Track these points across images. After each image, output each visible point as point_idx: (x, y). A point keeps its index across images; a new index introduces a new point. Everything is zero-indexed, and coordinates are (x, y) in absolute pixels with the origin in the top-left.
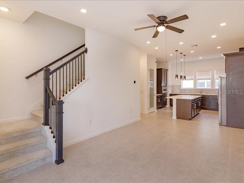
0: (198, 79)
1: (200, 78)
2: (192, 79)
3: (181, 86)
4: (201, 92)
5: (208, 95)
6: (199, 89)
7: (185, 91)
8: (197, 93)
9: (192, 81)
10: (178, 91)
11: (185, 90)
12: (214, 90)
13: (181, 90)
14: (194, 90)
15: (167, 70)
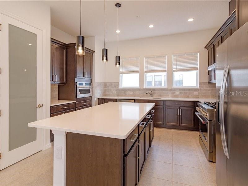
0: (147, 72)
1: (149, 69)
2: (137, 72)
3: (119, 84)
4: (151, 95)
5: (164, 101)
6: (147, 89)
7: (124, 92)
8: (144, 96)
9: (137, 75)
10: (114, 92)
11: (126, 90)
12: (171, 90)
13: (119, 90)
14: (139, 90)
15: (93, 52)
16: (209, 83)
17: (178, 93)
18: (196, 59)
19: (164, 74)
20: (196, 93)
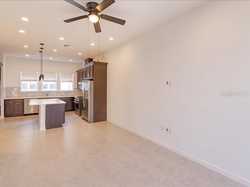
10: (16, 95)
12: (59, 92)
13: (20, 93)
14: (38, 92)
15: (2, 65)
16: (78, 88)
17: (63, 94)
18: (72, 76)
19: (55, 83)
20: (72, 93)
